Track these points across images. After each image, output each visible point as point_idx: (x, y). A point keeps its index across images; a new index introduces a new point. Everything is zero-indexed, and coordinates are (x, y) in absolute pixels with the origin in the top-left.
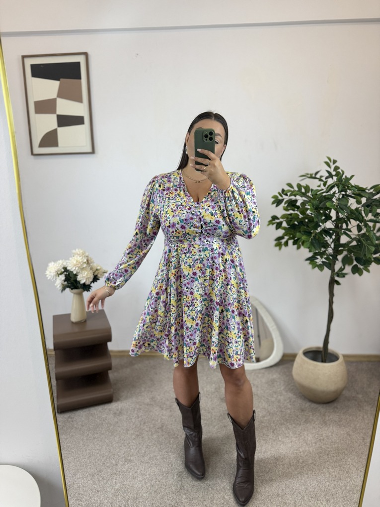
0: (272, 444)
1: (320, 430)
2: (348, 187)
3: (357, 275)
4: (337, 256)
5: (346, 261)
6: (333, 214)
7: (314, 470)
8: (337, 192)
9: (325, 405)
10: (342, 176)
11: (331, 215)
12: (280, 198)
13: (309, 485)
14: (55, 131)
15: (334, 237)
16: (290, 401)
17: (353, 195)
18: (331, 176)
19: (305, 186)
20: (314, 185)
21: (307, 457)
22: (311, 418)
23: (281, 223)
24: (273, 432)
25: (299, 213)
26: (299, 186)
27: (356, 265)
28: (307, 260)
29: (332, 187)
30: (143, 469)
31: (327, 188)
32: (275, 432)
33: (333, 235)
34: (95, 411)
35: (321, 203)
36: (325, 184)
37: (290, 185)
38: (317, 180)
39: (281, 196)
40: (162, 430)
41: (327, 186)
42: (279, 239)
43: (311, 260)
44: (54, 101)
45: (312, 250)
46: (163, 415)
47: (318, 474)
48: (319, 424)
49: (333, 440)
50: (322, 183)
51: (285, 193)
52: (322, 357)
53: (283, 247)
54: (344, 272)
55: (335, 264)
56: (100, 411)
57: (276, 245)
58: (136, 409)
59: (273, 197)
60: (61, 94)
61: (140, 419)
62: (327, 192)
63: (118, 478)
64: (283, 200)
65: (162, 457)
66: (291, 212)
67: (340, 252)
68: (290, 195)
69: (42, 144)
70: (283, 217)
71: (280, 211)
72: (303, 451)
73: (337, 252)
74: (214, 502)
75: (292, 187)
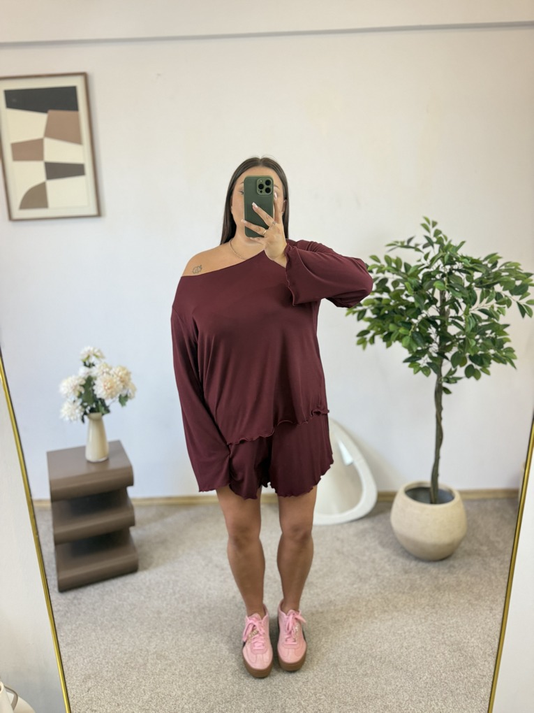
1: (432, 599)
2: (457, 258)
3: (472, 378)
5: (457, 360)
11: (435, 296)
14: (42, 187)
17: (463, 269)
18: (430, 243)
19: (396, 258)
23: (364, 311)
25: (388, 297)
26: (388, 259)
27: (471, 366)
28: (406, 361)
31: (430, 261)
36: (426, 257)
37: (375, 258)
38: (413, 250)
42: (362, 334)
43: (412, 361)
44: (40, 142)
48: (429, 591)
50: (423, 255)
52: (430, 495)
53: (368, 345)
54: (456, 375)
56: (119, 587)
57: (359, 343)
58: (171, 582)
60: (50, 133)
62: (429, 268)
66: (377, 295)
68: (378, 272)
69: (25, 205)
70: (367, 302)
73: (444, 349)
75: (378, 260)
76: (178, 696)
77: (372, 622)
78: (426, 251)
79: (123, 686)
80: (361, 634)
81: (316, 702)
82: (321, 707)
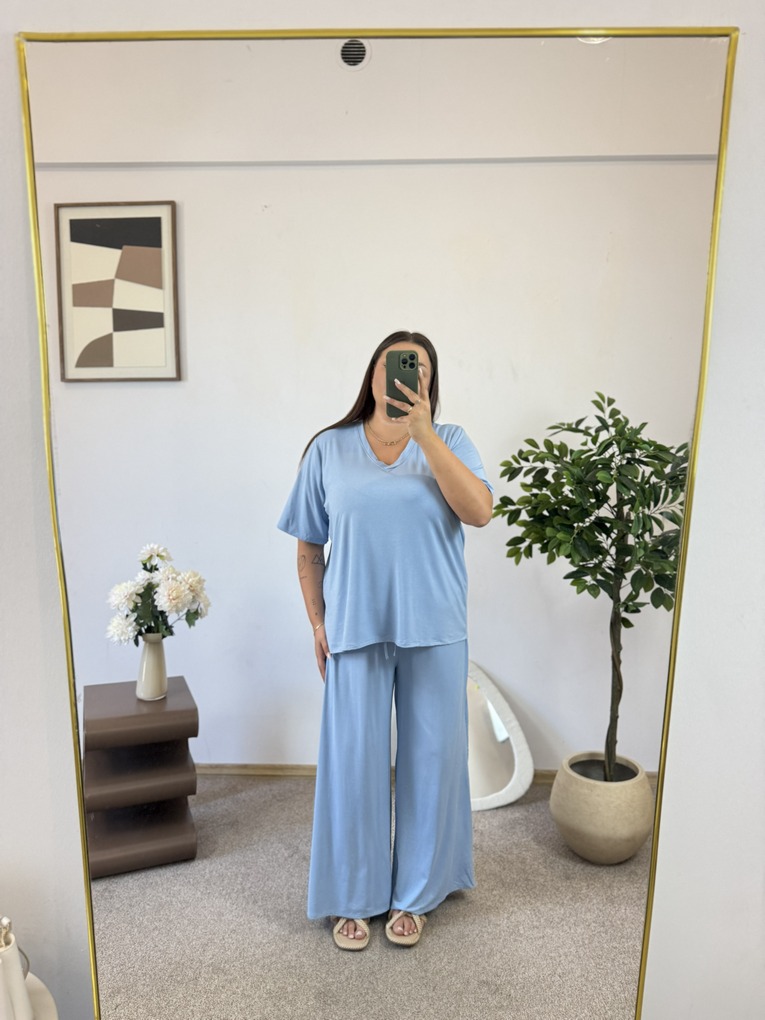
2: (636, 443)
3: (662, 606)
4: (623, 571)
5: (639, 581)
6: (612, 492)
8: (617, 453)
9: (612, 869)
10: (624, 426)
11: (608, 494)
12: (516, 465)
14: (108, 339)
15: (613, 536)
16: (545, 862)
17: (645, 459)
18: (605, 426)
19: (559, 444)
20: (575, 442)
22: (584, 891)
23: (517, 513)
25: (549, 493)
26: (549, 444)
27: (658, 589)
28: (566, 577)
29: (608, 445)
31: (600, 446)
32: (513, 918)
33: (612, 531)
34: (158, 879)
35: (587, 473)
36: (594, 441)
37: (532, 442)
38: (581, 434)
39: (519, 463)
41: (598, 444)
42: (515, 542)
43: (576, 577)
44: (109, 284)
45: (576, 561)
50: (590, 438)
51: (524, 456)
52: (605, 771)
53: (523, 557)
54: (638, 600)
55: (620, 588)
56: (168, 879)
57: (510, 555)
59: (502, 465)
60: (123, 273)
62: (599, 455)
64: (521, 468)
66: (535, 491)
68: (534, 461)
69: (83, 362)
70: (524, 501)
73: (622, 565)
75: (536, 446)
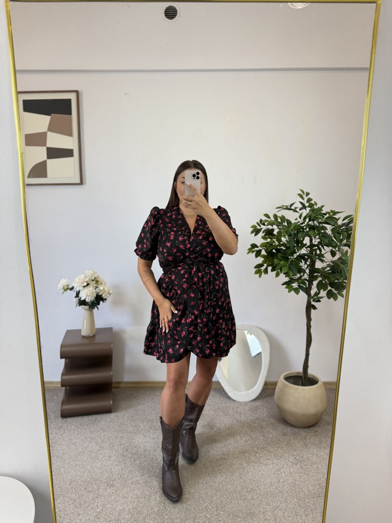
0: (254, 466)
1: (301, 452)
3: (332, 299)
4: (312, 281)
5: (320, 286)
7: (294, 489)
10: (315, 207)
12: (258, 227)
13: (289, 502)
14: (45, 163)
15: (308, 263)
16: (273, 427)
18: (304, 207)
19: (281, 216)
21: (287, 477)
22: (292, 441)
23: (260, 251)
24: (255, 455)
25: (275, 240)
26: (275, 216)
27: (330, 290)
28: (283, 285)
30: (125, 493)
33: (308, 261)
37: (267, 216)
38: (292, 211)
39: (260, 226)
40: (145, 456)
42: (259, 266)
43: (288, 284)
45: (291, 275)
46: (145, 442)
47: (298, 492)
48: (300, 447)
49: (313, 461)
51: (262, 223)
52: (302, 381)
53: (263, 274)
54: (319, 296)
55: (311, 289)
57: (256, 273)
58: (118, 437)
59: (252, 227)
61: (122, 446)
62: (303, 224)
63: (100, 502)
64: (262, 229)
65: (144, 481)
66: (269, 240)
67: (316, 278)
68: (267, 225)
69: (31, 175)
70: (262, 245)
71: (259, 240)
72: (284, 472)
73: (312, 278)
74: (197, 520)
75: (269, 217)
76: (121, 510)
77: (259, 466)
78: (301, 212)
79: (83, 503)
80: (251, 474)
81: (217, 515)
82: (221, 519)
